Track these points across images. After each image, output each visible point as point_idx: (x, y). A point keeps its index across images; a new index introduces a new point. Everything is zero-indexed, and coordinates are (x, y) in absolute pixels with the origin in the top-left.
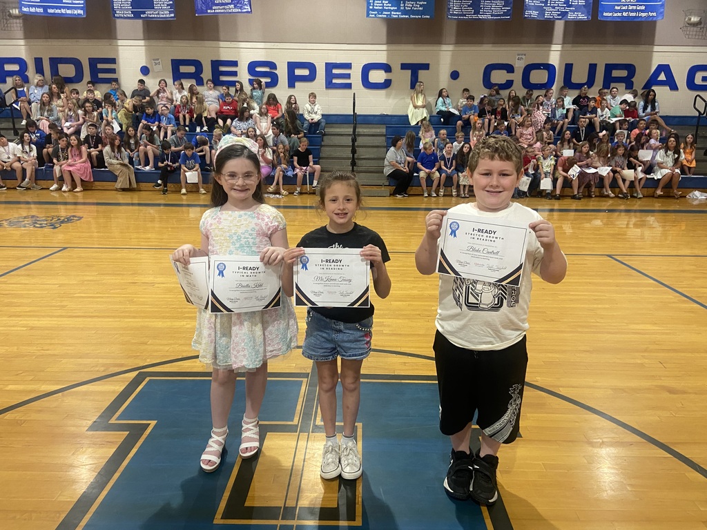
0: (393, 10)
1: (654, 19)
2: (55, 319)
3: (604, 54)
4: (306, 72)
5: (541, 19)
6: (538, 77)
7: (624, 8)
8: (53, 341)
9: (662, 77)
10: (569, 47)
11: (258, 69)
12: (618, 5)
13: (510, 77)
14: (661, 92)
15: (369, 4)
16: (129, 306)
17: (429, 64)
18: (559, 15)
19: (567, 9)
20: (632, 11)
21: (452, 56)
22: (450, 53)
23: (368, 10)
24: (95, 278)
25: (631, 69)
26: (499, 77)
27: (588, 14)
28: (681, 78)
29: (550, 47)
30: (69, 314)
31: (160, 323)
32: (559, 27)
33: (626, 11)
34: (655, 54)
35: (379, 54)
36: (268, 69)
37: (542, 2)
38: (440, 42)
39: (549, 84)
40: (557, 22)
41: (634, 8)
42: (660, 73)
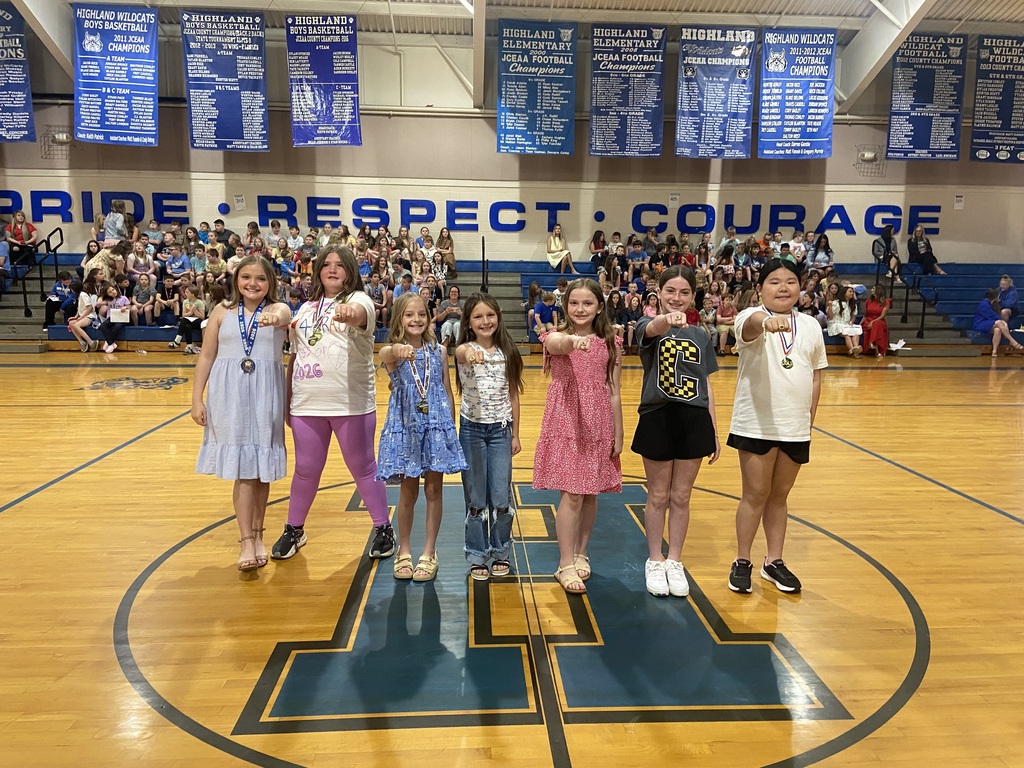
0: (528, 145)
1: (822, 157)
3: (770, 194)
4: (423, 212)
5: (695, 157)
6: (695, 219)
7: (786, 145)
9: (836, 219)
10: (728, 186)
11: (364, 208)
12: (780, 142)
13: (663, 219)
14: (835, 237)
15: (499, 138)
17: (568, 204)
18: (714, 153)
19: (723, 147)
20: (796, 148)
21: (596, 195)
22: (592, 191)
23: (499, 144)
25: (801, 212)
26: (650, 219)
27: (747, 153)
28: (858, 221)
29: (707, 187)
32: (716, 166)
33: (789, 148)
34: (827, 194)
35: (511, 192)
36: (376, 208)
37: (695, 139)
38: (580, 180)
39: (709, 227)
40: (713, 160)
41: (798, 144)
42: (834, 215)
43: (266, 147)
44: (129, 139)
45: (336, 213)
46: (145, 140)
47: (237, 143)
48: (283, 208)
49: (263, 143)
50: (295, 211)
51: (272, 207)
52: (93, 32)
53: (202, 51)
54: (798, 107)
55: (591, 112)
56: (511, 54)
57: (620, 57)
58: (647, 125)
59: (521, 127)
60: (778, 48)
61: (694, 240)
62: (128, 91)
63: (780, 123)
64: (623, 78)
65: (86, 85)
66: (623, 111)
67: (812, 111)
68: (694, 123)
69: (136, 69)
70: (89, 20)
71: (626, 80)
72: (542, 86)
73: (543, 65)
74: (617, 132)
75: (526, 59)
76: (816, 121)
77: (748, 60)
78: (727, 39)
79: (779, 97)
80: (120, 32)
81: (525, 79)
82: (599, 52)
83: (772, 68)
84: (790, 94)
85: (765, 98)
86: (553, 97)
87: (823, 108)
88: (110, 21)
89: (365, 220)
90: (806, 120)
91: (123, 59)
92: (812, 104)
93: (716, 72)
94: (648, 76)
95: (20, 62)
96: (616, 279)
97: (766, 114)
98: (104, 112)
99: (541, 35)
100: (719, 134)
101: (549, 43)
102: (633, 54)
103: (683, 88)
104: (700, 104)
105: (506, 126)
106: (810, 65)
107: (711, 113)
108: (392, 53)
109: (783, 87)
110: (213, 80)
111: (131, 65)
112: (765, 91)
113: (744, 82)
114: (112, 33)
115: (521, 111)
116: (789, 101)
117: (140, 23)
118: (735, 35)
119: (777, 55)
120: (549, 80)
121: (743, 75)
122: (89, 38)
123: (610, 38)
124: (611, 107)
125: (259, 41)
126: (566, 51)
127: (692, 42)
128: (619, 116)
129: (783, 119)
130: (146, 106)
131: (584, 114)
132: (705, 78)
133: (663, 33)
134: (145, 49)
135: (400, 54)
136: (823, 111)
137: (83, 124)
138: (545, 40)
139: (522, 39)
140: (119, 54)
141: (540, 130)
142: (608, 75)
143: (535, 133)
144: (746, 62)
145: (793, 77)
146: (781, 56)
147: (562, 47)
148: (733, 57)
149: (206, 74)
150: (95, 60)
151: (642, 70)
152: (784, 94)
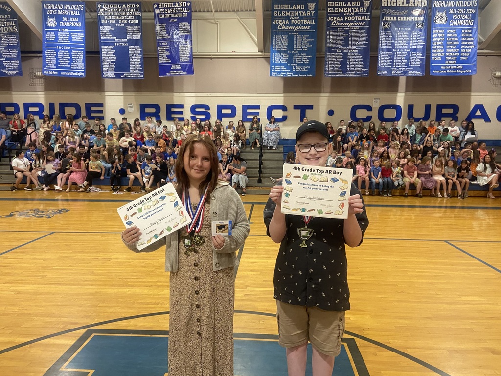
0: (288, 72)
1: (470, 74)
2: (37, 286)
3: (436, 98)
4: (229, 111)
5: (389, 76)
6: (389, 113)
7: (448, 67)
8: (31, 303)
9: (478, 113)
10: (410, 94)
11: (197, 110)
12: (443, 66)
13: (369, 113)
14: (478, 123)
15: (271, 68)
16: (90, 277)
17: (312, 106)
18: (402, 73)
19: (408, 69)
20: (454, 69)
21: (329, 100)
22: (326, 98)
23: (271, 71)
24: (69, 255)
25: (456, 108)
26: (361, 114)
27: (422, 72)
28: (492, 113)
29: (397, 94)
30: (47, 282)
31: (110, 290)
32: (402, 81)
33: (449, 69)
34: (472, 98)
35: (278, 99)
36: (203, 110)
37: (389, 65)
38: (320, 92)
39: (397, 118)
40: (401, 78)
41: (455, 67)
42: (477, 110)
43: (142, 76)
44: (71, 74)
45: (182, 113)
46: (79, 74)
47: (127, 75)
48: (153, 110)
49: (141, 75)
50: (160, 112)
51: (148, 110)
52: (52, 16)
53: (108, 24)
54: (455, 45)
55: (326, 51)
56: (279, 19)
57: (344, 18)
58: (360, 57)
59: (284, 61)
60: (442, 9)
61: (389, 126)
62: (70, 48)
63: (443, 54)
64: (345, 30)
65: (48, 45)
66: (345, 50)
67: (463, 47)
68: (389, 56)
69: (74, 35)
70: (50, 10)
71: (347, 32)
72: (297, 37)
73: (298, 25)
74: (341, 62)
75: (287, 22)
76: (466, 53)
77: (422, 17)
78: (410, 5)
79: (443, 39)
80: (65, 16)
81: (287, 33)
82: (331, 16)
83: (438, 21)
84: (449, 37)
85: (434, 40)
86: (304, 43)
87: (471, 45)
88: (60, 10)
89: (197, 116)
90: (460, 52)
91: (67, 30)
92: (463, 43)
93: (403, 25)
94: (360, 29)
95: (15, 34)
96: (339, 149)
97: (434, 49)
98: (57, 59)
99: (296, 8)
100: (405, 61)
101: (301, 12)
102: (351, 16)
103: (382, 35)
104: (393, 44)
105: (275, 61)
106: (462, 19)
107: (400, 49)
108: (213, 23)
109: (445, 33)
110: (114, 40)
111: (71, 34)
112: (434, 36)
113: (421, 30)
114: (62, 16)
115: (284, 52)
116: (449, 41)
117: (76, 10)
118: (414, 3)
119: (441, 14)
120: (301, 33)
121: (420, 26)
122: (50, 19)
123: (338, 7)
124: (338, 48)
125: (139, 18)
126: (311, 16)
127: (388, 7)
128: (343, 53)
129: (445, 52)
130: (79, 56)
131: (322, 54)
132: (396, 29)
133: (370, 3)
134: (79, 24)
135: (217, 24)
136: (470, 47)
137: (47, 66)
138: (299, 10)
139: (285, 10)
140: (65, 27)
141: (295, 63)
142: (336, 29)
143: (292, 65)
144: (422, 18)
145: (451, 27)
146: (444, 14)
147: (309, 14)
148: (414, 16)
149: (110, 37)
150: (53, 31)
151: (357, 25)
152: (445, 37)
